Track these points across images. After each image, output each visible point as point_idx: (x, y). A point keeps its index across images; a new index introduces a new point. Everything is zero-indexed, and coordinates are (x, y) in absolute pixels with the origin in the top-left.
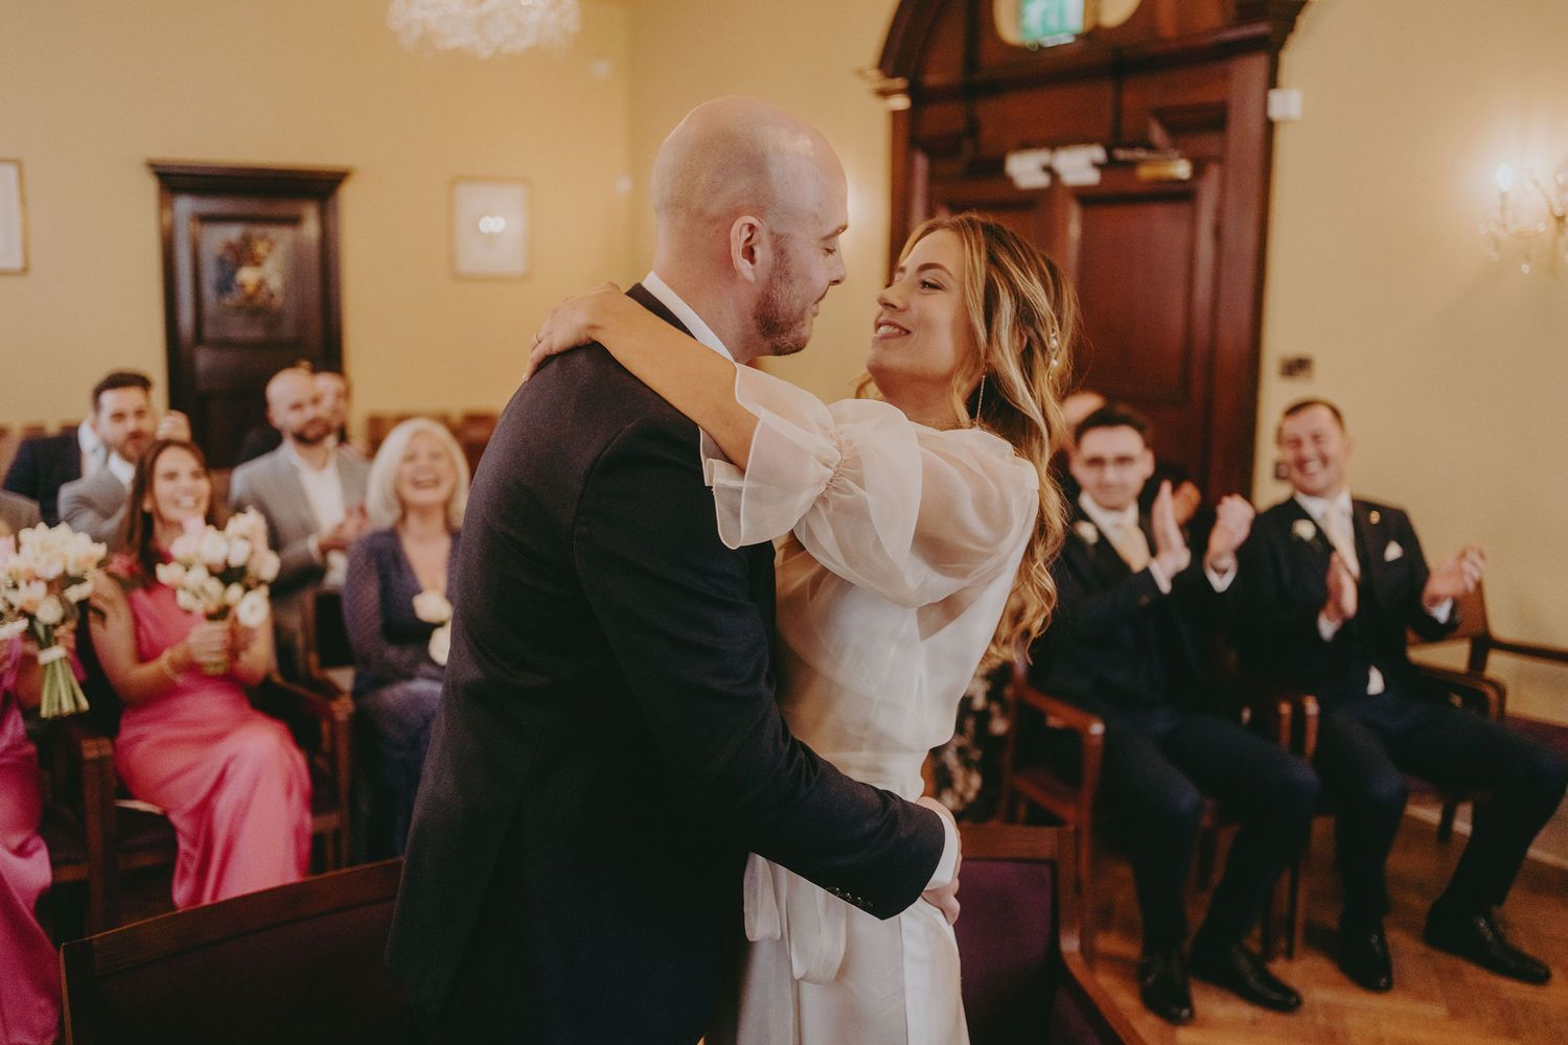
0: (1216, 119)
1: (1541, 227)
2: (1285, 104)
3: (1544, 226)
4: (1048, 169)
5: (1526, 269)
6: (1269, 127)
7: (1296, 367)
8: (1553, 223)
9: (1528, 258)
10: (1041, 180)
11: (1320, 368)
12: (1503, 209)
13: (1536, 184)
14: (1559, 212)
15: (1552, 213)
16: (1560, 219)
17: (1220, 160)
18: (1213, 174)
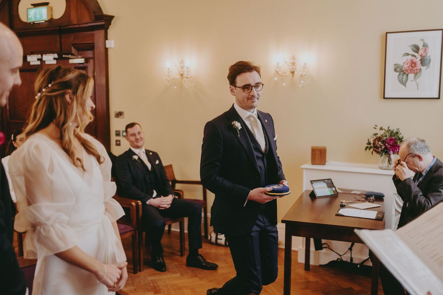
0: (91, 47)
1: (178, 77)
2: (109, 44)
3: (179, 77)
4: (40, 60)
5: (175, 87)
6: (106, 50)
7: (119, 114)
8: (180, 76)
9: (176, 85)
10: (38, 63)
11: (125, 114)
12: (169, 72)
13: (175, 66)
14: (181, 73)
15: (180, 73)
16: (182, 75)
17: (93, 58)
18: (91, 61)
